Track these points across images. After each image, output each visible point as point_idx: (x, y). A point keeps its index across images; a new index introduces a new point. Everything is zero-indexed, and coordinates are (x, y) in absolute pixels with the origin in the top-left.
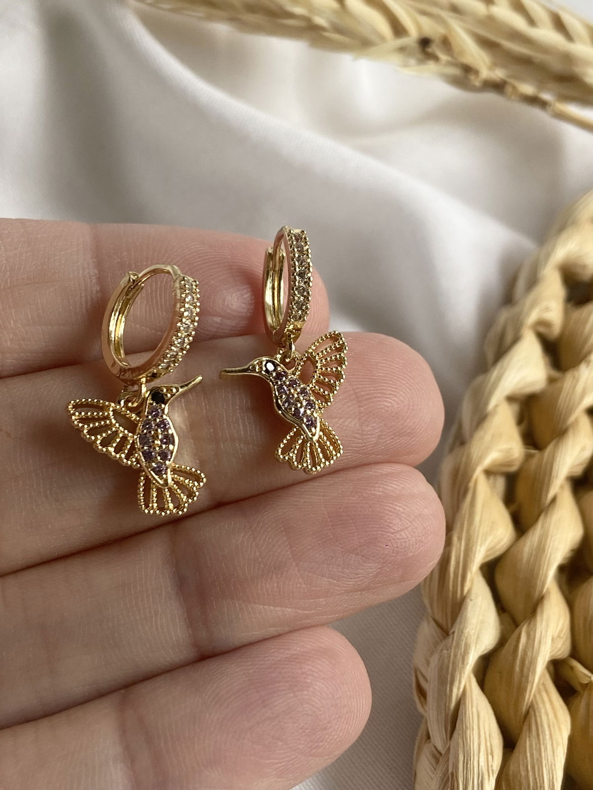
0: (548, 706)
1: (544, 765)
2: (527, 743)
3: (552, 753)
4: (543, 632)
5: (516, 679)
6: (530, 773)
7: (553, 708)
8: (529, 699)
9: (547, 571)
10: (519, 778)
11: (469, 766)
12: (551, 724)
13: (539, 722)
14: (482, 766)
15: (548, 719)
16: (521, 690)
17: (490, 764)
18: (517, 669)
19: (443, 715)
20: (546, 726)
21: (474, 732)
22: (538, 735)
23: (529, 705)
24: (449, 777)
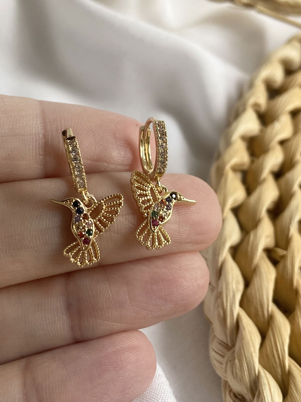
3: (267, 283)
5: (249, 253)
8: (255, 262)
16: (252, 259)
22: (260, 277)
23: (255, 265)
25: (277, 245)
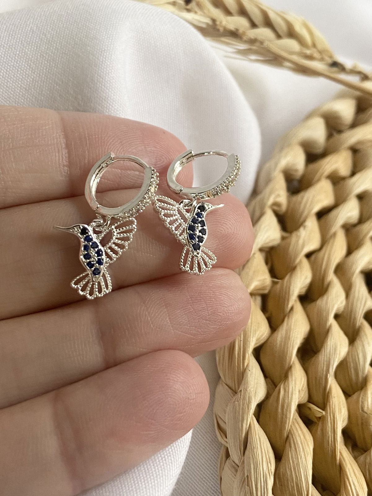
0: (300, 432)
1: (301, 467)
2: (290, 455)
3: (305, 460)
4: (294, 387)
5: (279, 416)
6: (293, 473)
7: (303, 432)
8: (288, 428)
9: (292, 351)
10: (286, 475)
11: (257, 470)
12: (303, 442)
13: (295, 441)
14: (265, 471)
15: (301, 439)
16: (283, 423)
17: (270, 469)
18: (280, 410)
19: (238, 441)
20: (300, 443)
21: (259, 450)
22: (296, 449)
23: (288, 432)
24: (245, 478)
25: (310, 400)
